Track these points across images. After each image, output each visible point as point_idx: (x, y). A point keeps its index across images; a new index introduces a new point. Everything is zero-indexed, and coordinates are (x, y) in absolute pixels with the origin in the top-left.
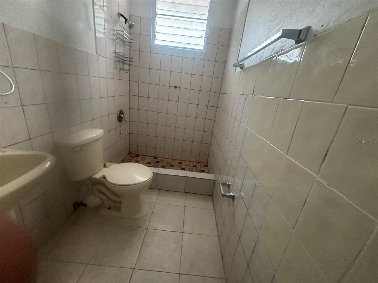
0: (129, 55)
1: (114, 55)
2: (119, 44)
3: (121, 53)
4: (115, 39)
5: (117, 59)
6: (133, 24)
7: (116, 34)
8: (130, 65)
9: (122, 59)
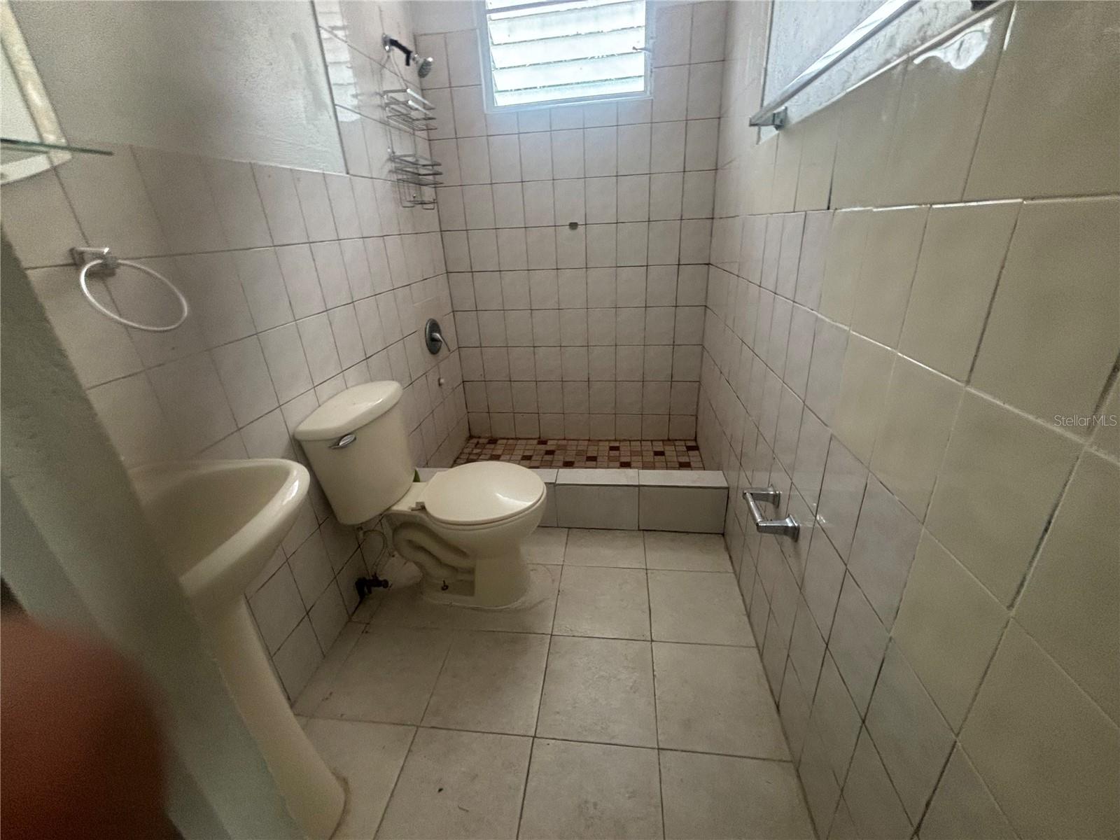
0: (429, 157)
1: (391, 166)
2: (400, 129)
3: (409, 156)
4: (386, 119)
5: (400, 177)
6: (430, 62)
7: (387, 105)
8: (436, 185)
9: (413, 173)
